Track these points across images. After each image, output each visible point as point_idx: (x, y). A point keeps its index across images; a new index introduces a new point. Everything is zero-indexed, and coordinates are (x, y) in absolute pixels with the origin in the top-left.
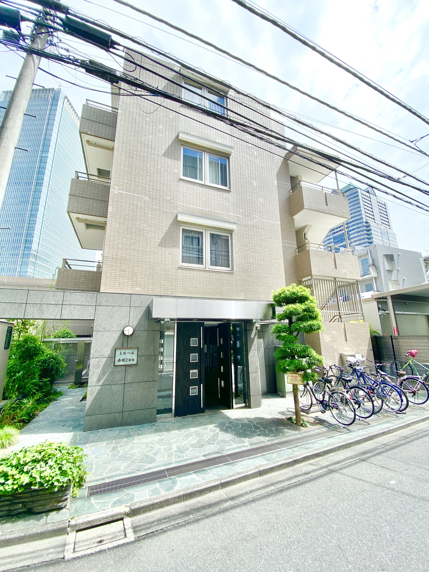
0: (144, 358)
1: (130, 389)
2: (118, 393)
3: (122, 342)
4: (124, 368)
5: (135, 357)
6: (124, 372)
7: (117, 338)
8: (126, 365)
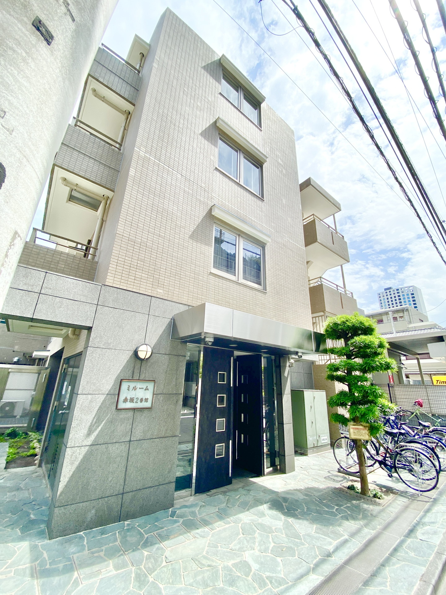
0: (162, 399)
1: (137, 451)
2: (118, 459)
3: (132, 369)
4: (131, 414)
5: (149, 395)
6: (131, 421)
7: (126, 361)
8: (134, 409)
